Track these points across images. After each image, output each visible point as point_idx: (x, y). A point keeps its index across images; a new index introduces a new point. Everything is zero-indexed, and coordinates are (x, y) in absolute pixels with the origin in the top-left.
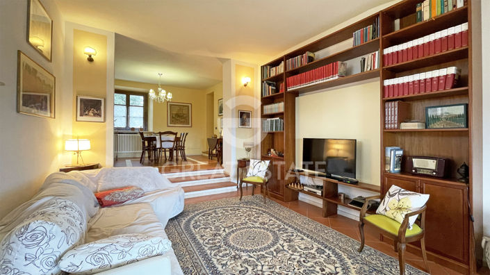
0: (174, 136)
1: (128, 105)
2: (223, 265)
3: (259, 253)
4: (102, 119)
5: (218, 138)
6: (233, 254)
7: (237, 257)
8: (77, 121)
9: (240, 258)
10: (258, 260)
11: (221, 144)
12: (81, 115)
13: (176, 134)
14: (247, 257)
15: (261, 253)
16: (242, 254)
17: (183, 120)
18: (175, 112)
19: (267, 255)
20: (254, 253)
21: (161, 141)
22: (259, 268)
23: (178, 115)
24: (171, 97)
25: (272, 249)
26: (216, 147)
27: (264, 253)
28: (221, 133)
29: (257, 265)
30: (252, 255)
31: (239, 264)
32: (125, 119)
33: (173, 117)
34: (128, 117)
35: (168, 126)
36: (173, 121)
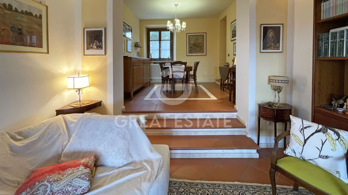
0: (184, 66)
1: (160, 40)
4: (102, 52)
5: (231, 66)
8: (84, 55)
11: (234, 73)
12: (88, 49)
13: (185, 64)
17: (198, 49)
18: (192, 43)
21: (173, 72)
23: (195, 45)
24: (185, 27)
26: (228, 78)
28: (233, 61)
32: (158, 51)
33: (191, 47)
34: (160, 49)
35: (187, 56)
36: (191, 51)
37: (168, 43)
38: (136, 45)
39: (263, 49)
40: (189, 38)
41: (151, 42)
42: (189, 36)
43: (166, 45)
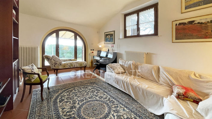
2: (105, 95)
3: (91, 99)
6: (102, 99)
7: (100, 98)
9: (99, 97)
10: (92, 96)
14: (97, 98)
15: (90, 100)
16: (98, 99)
19: (88, 98)
20: (93, 99)
22: (92, 94)
25: (85, 101)
27: (89, 100)
29: (93, 94)
30: (94, 99)
31: (99, 95)
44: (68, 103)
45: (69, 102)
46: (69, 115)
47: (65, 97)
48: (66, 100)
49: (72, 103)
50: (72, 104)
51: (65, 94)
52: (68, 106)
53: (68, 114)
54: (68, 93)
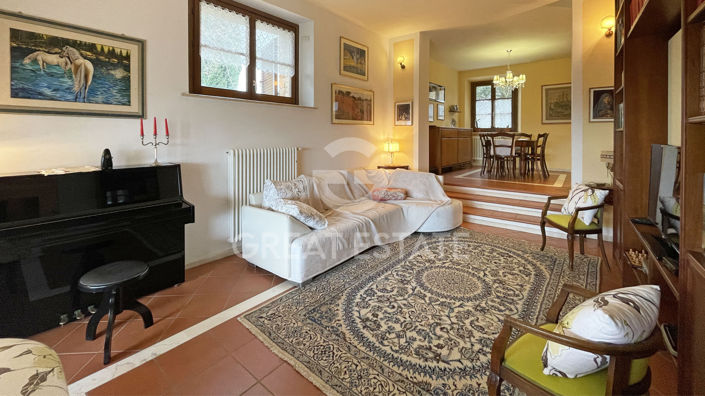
1: (493, 99)
15: (428, 294)
17: (567, 112)
18: (553, 101)
23: (558, 105)
25: (443, 300)
32: (490, 117)
33: (550, 108)
34: (493, 114)
35: (543, 124)
36: (551, 115)
37: (508, 104)
38: (452, 110)
39: (594, 118)
40: (547, 94)
41: (477, 103)
42: (547, 90)
43: (504, 107)
44: (481, 324)
45: (477, 324)
46: (503, 305)
47: (468, 345)
48: (477, 335)
49: (472, 318)
50: (473, 315)
51: (456, 355)
52: (488, 320)
53: (502, 308)
54: (444, 352)
